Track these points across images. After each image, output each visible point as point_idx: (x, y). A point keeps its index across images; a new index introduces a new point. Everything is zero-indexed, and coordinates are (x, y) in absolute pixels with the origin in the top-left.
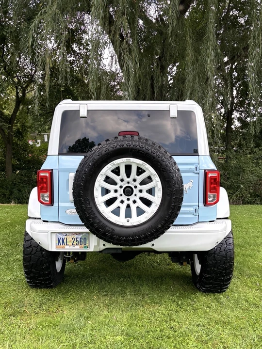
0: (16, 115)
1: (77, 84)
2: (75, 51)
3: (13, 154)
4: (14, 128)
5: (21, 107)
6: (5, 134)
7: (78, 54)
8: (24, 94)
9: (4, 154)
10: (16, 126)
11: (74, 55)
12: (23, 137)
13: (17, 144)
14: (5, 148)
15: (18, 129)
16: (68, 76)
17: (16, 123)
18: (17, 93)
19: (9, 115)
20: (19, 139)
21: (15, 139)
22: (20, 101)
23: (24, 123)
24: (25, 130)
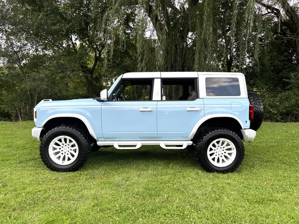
0: (95, 68)
1: (132, 47)
2: (131, 27)
3: (94, 92)
4: (94, 76)
5: (98, 63)
6: (88, 80)
7: (132, 28)
8: (100, 55)
9: (88, 92)
10: (95, 74)
11: (131, 29)
12: (99, 81)
13: (96, 86)
14: (88, 88)
15: (97, 76)
16: (125, 44)
17: (95, 73)
18: (96, 55)
19: (91, 68)
20: (97, 82)
21: (95, 83)
22: (97, 59)
23: (100, 73)
24: (101, 77)
